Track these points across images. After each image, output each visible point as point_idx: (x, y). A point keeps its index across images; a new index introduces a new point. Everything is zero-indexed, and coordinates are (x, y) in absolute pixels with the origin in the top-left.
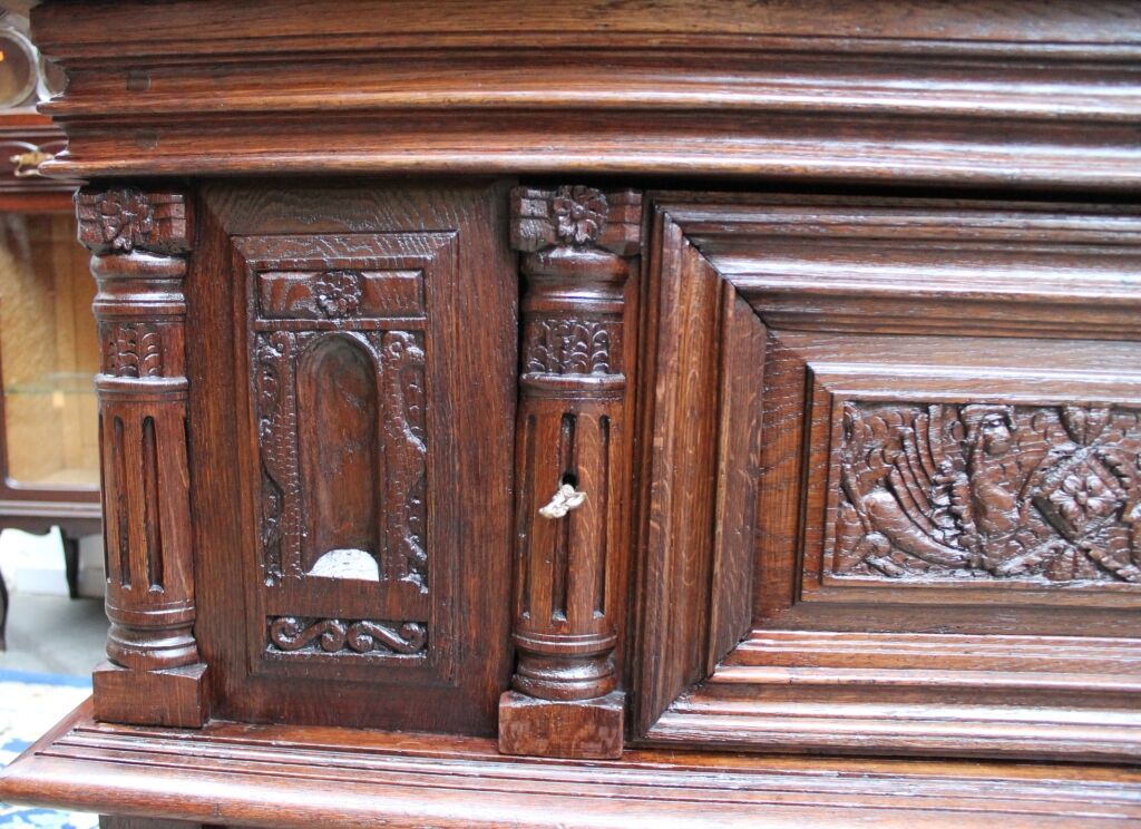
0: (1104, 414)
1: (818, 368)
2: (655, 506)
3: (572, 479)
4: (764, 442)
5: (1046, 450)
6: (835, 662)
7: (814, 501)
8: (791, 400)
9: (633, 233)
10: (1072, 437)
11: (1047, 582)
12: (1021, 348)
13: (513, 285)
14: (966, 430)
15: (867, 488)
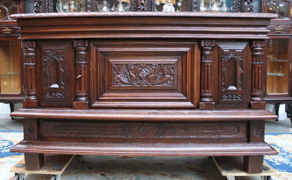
0: (145, 65)
1: (110, 60)
2: (91, 77)
3: (81, 74)
4: (104, 70)
5: (138, 69)
6: (114, 97)
7: (110, 77)
8: (107, 65)
9: (87, 45)
10: (141, 68)
11: (139, 86)
12: (135, 57)
13: (74, 51)
14: (128, 67)
15: (117, 75)
